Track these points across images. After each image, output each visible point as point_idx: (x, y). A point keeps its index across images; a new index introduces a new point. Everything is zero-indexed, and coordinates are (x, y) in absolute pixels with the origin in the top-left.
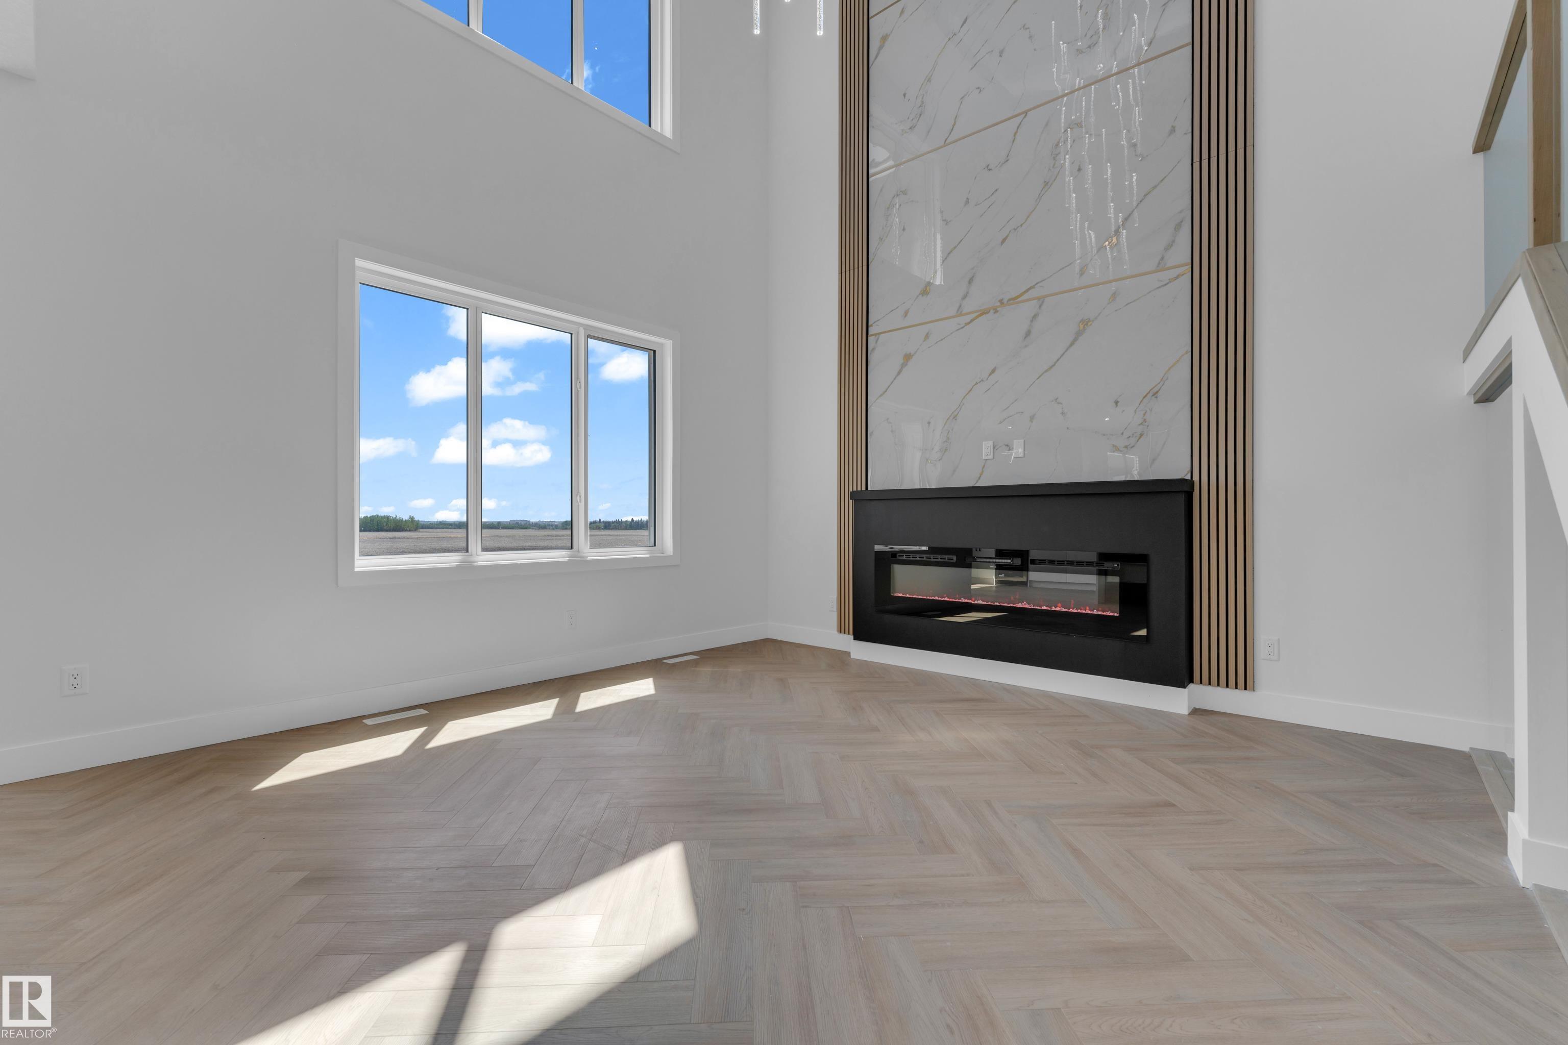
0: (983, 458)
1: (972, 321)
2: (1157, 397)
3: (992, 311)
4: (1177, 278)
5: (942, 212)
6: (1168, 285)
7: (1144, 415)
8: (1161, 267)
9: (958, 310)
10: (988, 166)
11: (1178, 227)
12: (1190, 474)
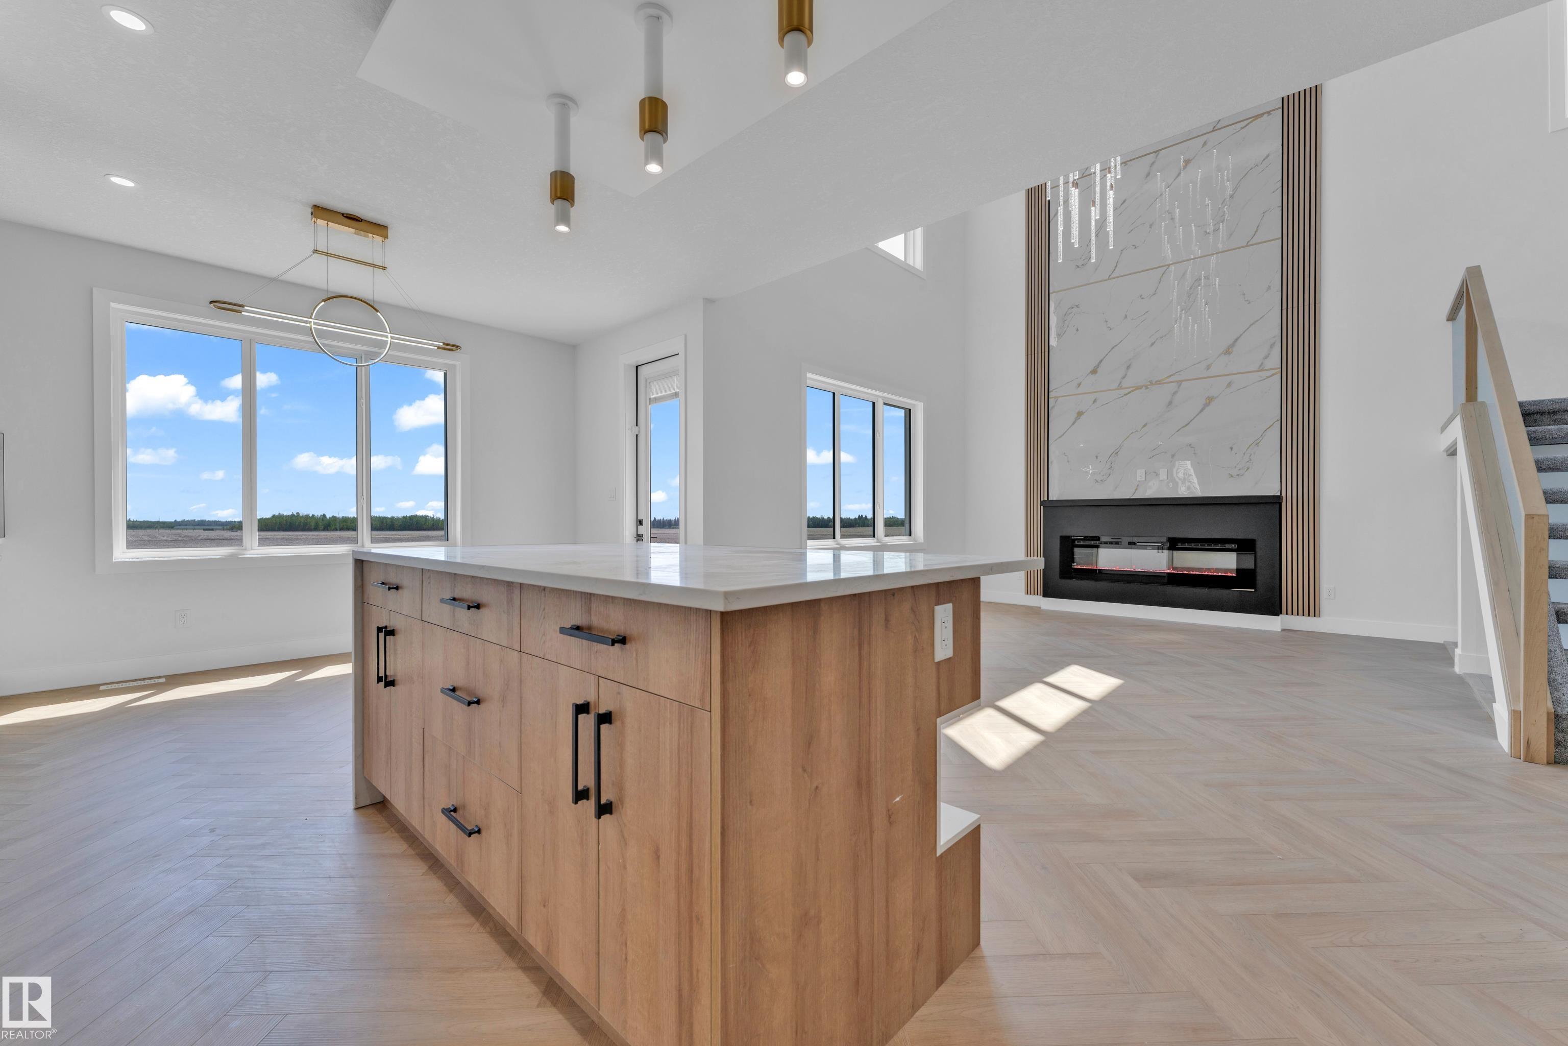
0: (1138, 480)
1: (1129, 393)
2: (1258, 446)
3: (1144, 388)
4: (1272, 375)
5: (1107, 322)
6: (1265, 380)
7: (1250, 456)
8: (1261, 369)
9: (1119, 385)
10: (1141, 296)
11: (1272, 346)
12: (1279, 492)
